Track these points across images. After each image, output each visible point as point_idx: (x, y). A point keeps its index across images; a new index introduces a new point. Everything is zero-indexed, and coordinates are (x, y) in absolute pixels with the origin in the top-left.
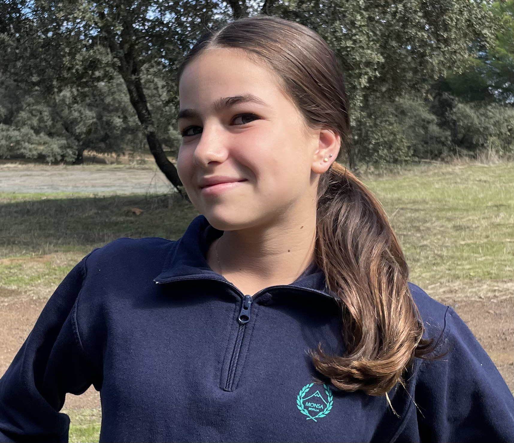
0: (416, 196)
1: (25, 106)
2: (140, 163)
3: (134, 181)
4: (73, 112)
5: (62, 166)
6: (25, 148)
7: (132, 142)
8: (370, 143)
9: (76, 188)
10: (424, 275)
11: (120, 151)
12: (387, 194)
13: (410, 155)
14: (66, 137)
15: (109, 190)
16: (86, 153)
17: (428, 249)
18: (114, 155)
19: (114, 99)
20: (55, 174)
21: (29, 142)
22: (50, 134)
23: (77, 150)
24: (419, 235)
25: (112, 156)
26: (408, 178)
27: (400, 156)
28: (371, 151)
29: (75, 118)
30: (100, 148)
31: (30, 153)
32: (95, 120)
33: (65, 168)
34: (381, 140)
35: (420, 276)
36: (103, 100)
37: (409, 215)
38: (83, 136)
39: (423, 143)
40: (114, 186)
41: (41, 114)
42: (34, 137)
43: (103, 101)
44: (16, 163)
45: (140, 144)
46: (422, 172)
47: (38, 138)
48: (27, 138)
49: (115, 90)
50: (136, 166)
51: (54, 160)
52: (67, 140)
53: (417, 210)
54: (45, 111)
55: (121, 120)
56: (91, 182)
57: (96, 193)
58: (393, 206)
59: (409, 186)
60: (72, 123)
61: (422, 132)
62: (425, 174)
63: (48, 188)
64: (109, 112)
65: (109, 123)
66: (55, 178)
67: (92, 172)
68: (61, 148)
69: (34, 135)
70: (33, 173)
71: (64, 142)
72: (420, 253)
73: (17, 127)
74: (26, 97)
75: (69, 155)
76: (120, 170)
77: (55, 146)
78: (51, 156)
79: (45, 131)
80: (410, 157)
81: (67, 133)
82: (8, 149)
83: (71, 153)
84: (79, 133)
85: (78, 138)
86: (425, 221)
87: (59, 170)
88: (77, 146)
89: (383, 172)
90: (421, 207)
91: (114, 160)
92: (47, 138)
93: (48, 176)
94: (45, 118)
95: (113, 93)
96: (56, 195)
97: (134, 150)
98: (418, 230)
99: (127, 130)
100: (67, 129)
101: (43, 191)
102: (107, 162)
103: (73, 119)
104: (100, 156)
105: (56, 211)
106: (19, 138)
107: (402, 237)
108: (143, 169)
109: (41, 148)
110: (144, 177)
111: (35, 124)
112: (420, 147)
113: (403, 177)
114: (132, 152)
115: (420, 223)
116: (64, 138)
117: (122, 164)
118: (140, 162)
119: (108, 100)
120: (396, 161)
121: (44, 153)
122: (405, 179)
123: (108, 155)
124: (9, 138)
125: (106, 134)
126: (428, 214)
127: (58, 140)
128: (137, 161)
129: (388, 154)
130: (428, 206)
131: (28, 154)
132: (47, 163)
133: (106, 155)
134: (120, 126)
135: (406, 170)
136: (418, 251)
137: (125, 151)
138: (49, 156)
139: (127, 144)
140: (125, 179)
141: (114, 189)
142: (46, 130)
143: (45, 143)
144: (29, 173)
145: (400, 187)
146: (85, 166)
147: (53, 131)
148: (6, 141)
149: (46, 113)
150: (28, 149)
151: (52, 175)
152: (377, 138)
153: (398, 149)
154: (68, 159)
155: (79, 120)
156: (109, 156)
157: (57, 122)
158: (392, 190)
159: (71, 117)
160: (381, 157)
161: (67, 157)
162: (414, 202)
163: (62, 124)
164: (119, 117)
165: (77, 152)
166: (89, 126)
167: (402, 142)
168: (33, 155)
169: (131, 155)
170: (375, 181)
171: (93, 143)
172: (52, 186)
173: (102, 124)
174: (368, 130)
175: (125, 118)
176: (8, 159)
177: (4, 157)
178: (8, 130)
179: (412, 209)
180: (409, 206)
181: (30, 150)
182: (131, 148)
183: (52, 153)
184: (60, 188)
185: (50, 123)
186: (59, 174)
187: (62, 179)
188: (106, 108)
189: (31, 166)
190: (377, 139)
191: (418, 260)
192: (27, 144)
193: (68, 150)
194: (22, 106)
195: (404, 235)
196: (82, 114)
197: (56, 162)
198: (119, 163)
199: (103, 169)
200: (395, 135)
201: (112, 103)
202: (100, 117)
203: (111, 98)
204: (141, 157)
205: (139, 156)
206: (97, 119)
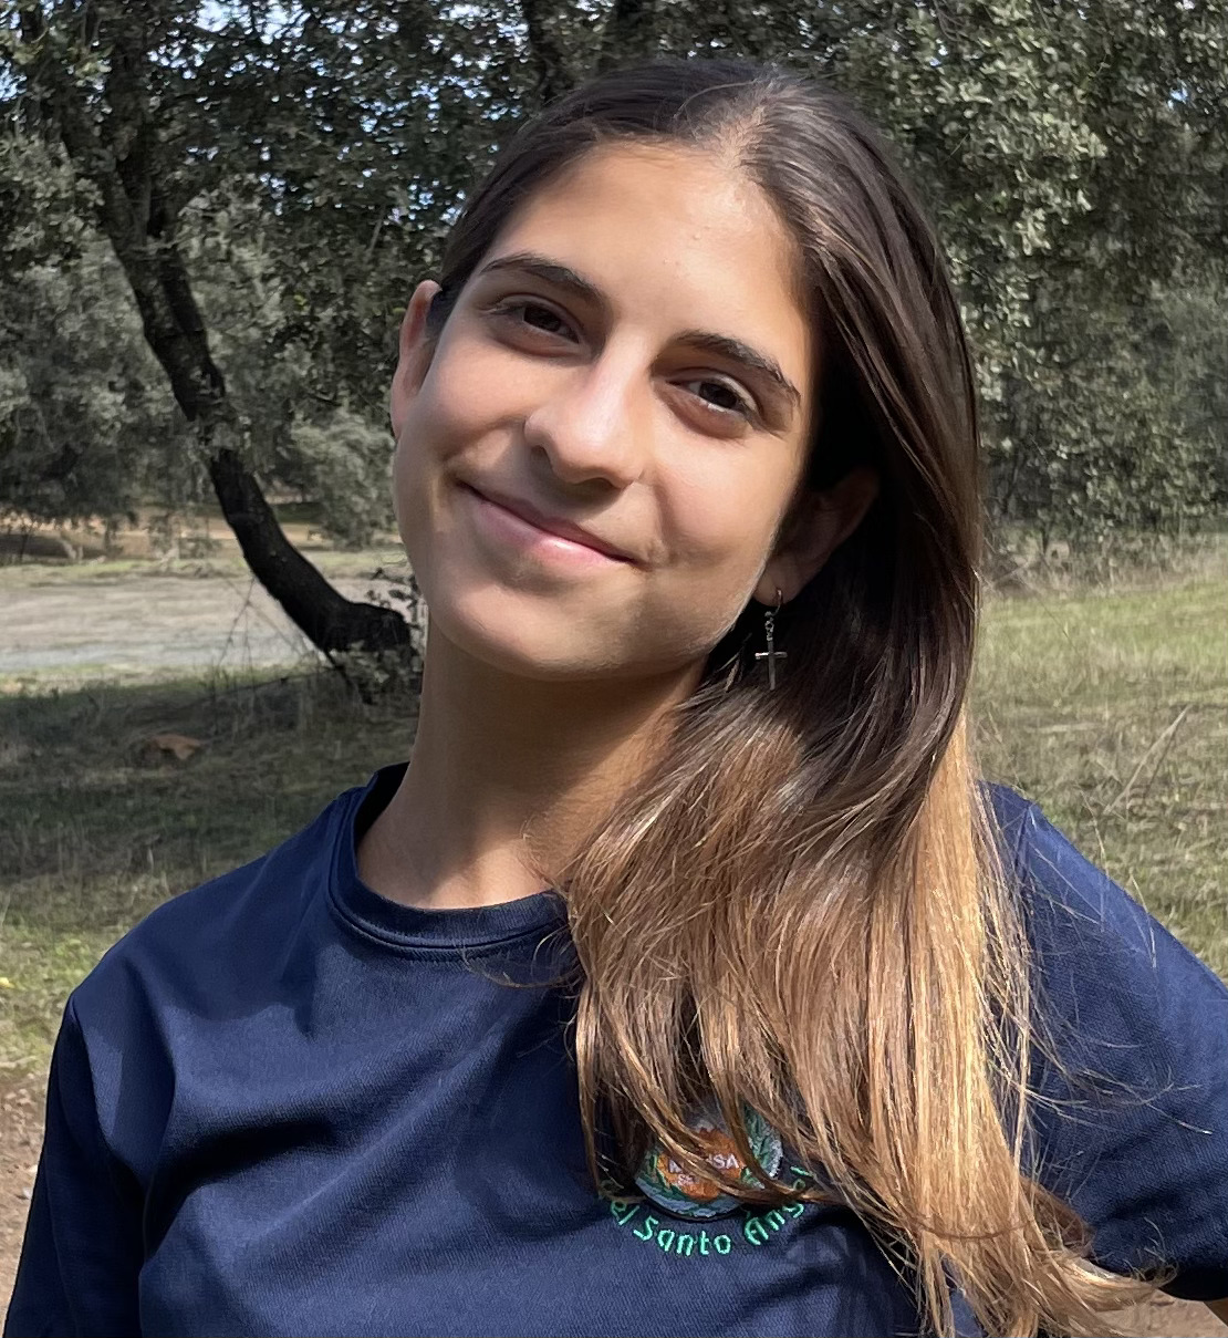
2: (194, 554)
3: (170, 621)
7: (163, 474)
8: (1052, 456)
11: (117, 508)
12: (1129, 652)
13: (1205, 496)
15: (78, 658)
18: (96, 523)
19: (93, 323)
25: (88, 529)
26: (1203, 584)
27: (1166, 500)
28: (1054, 487)
30: (44, 500)
32: (24, 400)
34: (1094, 443)
36: (51, 328)
37: (1222, 731)
40: (97, 642)
43: (54, 332)
45: (189, 482)
49: (97, 288)
50: (178, 565)
55: (120, 398)
56: (12, 629)
57: (28, 675)
58: (1155, 696)
59: (1211, 614)
64: (76, 370)
65: (74, 410)
67: (15, 595)
76: (119, 580)
80: (1205, 503)
89: (1106, 562)
91: (96, 543)
95: (87, 304)
97: (169, 504)
99: (142, 432)
102: (72, 554)
104: (48, 529)
108: (201, 574)
110: (207, 603)
113: (1186, 581)
114: (163, 513)
117: (129, 557)
118: (191, 545)
119: (72, 325)
120: (1151, 519)
122: (1191, 588)
123: (75, 525)
125: (67, 448)
128: (181, 543)
129: (1120, 496)
133: (67, 525)
134: (117, 418)
135: (1192, 550)
137: (136, 510)
139: (146, 483)
140: (134, 616)
141: (94, 654)
145: (1174, 623)
152: (1074, 435)
153: (1161, 475)
156: (80, 530)
158: (1147, 633)
160: (1096, 510)
164: (112, 387)
167: (1172, 447)
169: (162, 524)
170: (1080, 598)
171: (17, 484)
173: (53, 412)
174: (1042, 409)
175: (134, 391)
180: (1218, 696)
182: (160, 498)
188: (66, 357)
190: (1077, 442)
198: (113, 552)
199: (58, 580)
200: (1143, 423)
201: (83, 337)
202: (41, 390)
203: (83, 317)
204: (197, 527)
205: (189, 525)
206: (32, 395)
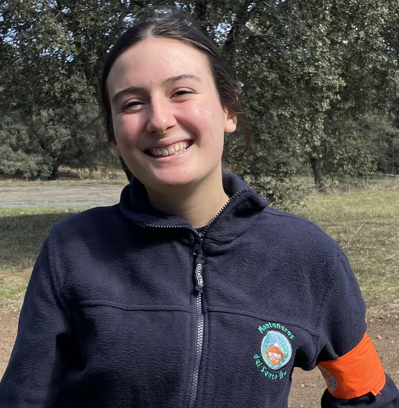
0: (381, 210)
1: (4, 125)
2: (112, 178)
3: (107, 195)
4: (49, 129)
5: (38, 181)
6: (4, 165)
7: (105, 157)
8: (335, 158)
9: (51, 203)
10: (389, 289)
11: (92, 166)
12: (352, 209)
13: (374, 169)
14: (42, 153)
15: (84, 204)
16: (60, 169)
17: (393, 263)
18: (87, 170)
19: (87, 117)
20: (31, 190)
21: (7, 159)
22: (28, 152)
23: (52, 166)
24: (384, 249)
25: (85, 171)
26: (373, 192)
27: (364, 171)
28: (335, 166)
29: (51, 136)
30: (74, 164)
31: (8, 170)
32: (69, 137)
33: (42, 184)
34: (346, 155)
35: (386, 290)
37: (374, 229)
38: (59, 153)
39: (387, 156)
40: (88, 200)
41: (19, 132)
42: (13, 155)
43: (77, 119)
45: (111, 160)
46: (386, 187)
47: (16, 155)
48: (6, 155)
50: (108, 181)
51: (30, 176)
52: (43, 156)
53: (382, 225)
54: (23, 130)
55: (95, 137)
56: (66, 196)
57: (70, 208)
58: (358, 220)
59: (374, 200)
60: (47, 140)
61: (386, 145)
62: (390, 188)
63: (26, 203)
64: (83, 129)
65: (82, 140)
66: (32, 194)
67: (66, 188)
68: (37, 164)
69: (12, 152)
70: (12, 189)
71: (40, 158)
72: (385, 267)
74: (5, 116)
75: (45, 170)
76: (93, 184)
77: (32, 162)
78: (28, 171)
79: (22, 149)
80: (374, 171)
81: (43, 150)
83: (46, 168)
84: (55, 150)
85: (53, 155)
86: (391, 236)
87: (36, 186)
88: (52, 162)
89: (348, 186)
90: (385, 222)
91: (87, 175)
92: (24, 155)
93: (26, 191)
94: (24, 137)
95: (86, 112)
96: (33, 210)
97: (106, 165)
98: (383, 244)
100: (43, 146)
101: (21, 206)
102: (81, 177)
103: (49, 136)
104: (74, 171)
105: (34, 226)
107: (368, 251)
109: (19, 164)
110: (116, 191)
111: (14, 143)
112: (384, 160)
113: (368, 191)
114: (104, 167)
115: (385, 238)
116: (40, 155)
117: (95, 179)
118: (111, 176)
119: (82, 118)
120: (360, 175)
121: (21, 169)
122: (369, 193)
123: (81, 170)
125: (80, 150)
126: (393, 228)
127: (35, 157)
128: (109, 175)
129: (352, 169)
130: (393, 220)
131: (6, 170)
132: (24, 178)
133: (79, 170)
134: (93, 142)
135: (370, 184)
136: (384, 265)
137: (97, 167)
138: (26, 172)
139: (99, 160)
140: (97, 194)
141: (87, 203)
142: (24, 148)
143: (22, 160)
144: (7, 189)
145: (364, 202)
146: (60, 182)
147: (29, 148)
149: (24, 132)
150: (6, 165)
151: (29, 190)
152: (341, 153)
153: (362, 164)
154: (44, 175)
155: (55, 137)
156: (83, 171)
157: (33, 140)
158: (357, 204)
159: (47, 135)
160: (345, 172)
161: (43, 172)
162: (379, 216)
163: (38, 142)
164: (92, 134)
165: (52, 168)
166: (64, 143)
167: (366, 157)
168: (11, 171)
169: (104, 170)
170: (341, 195)
171: (67, 159)
172: (29, 202)
173: (76, 140)
174: (333, 146)
175: (98, 135)
179: (376, 223)
180: (374, 220)
181: (9, 167)
182: (104, 164)
183: (30, 169)
184: (37, 203)
185: (27, 141)
186: (35, 189)
187: (38, 194)
188: (80, 126)
189: (10, 181)
190: (342, 155)
191: (384, 275)
192: (5, 161)
193: (44, 166)
194: (2, 125)
195: (369, 249)
196: (57, 132)
197: (33, 178)
198: (92, 177)
199: (77, 184)
200: (359, 150)
201: (85, 121)
202: (74, 135)
203: (85, 116)
204: (113, 171)
205: (111, 171)
206: (71, 136)
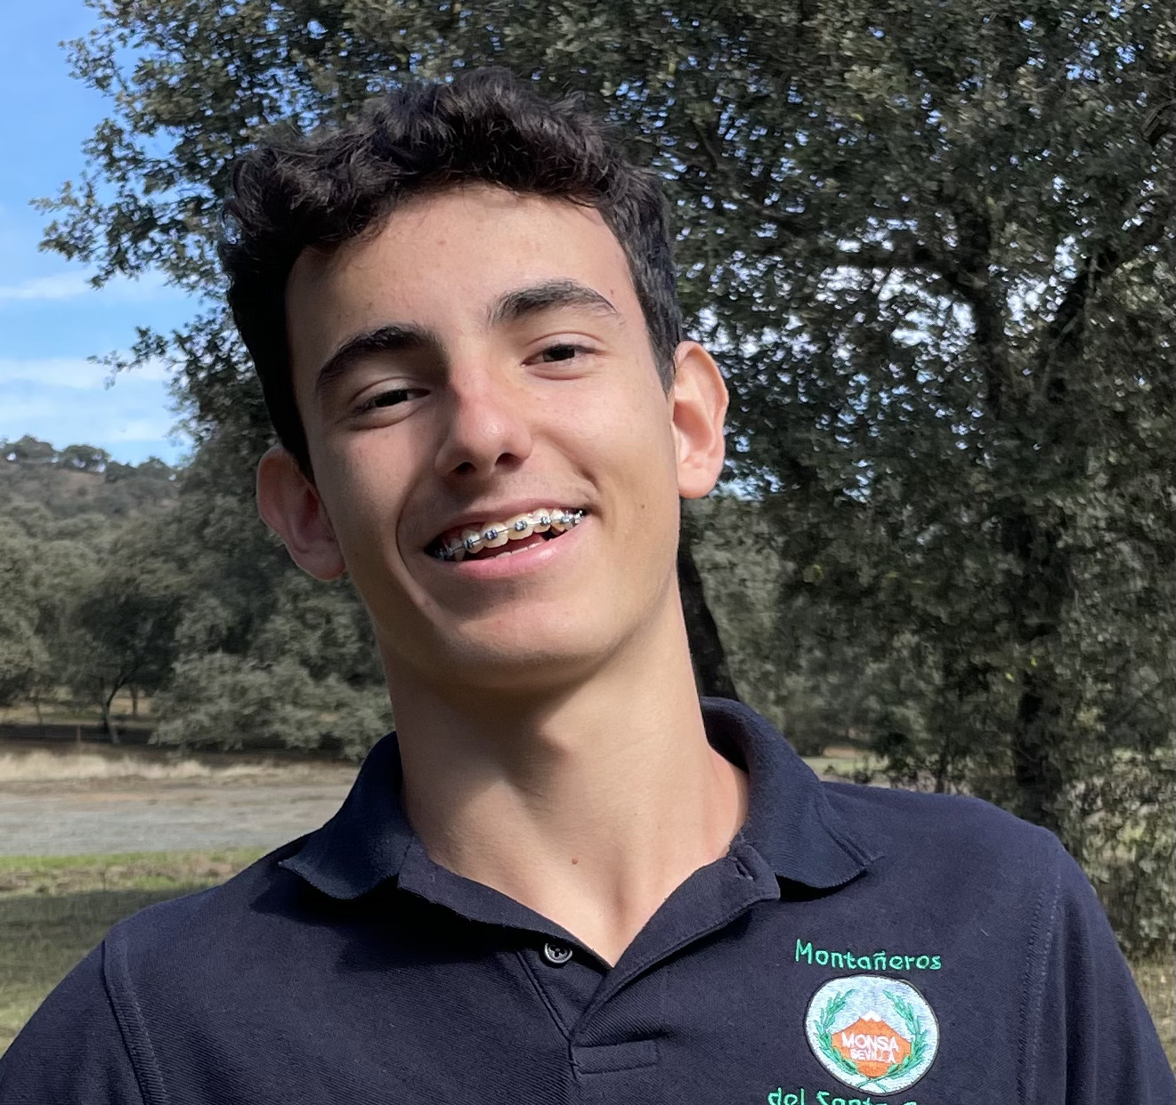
1: (283, 599)
6: (284, 721)
21: (295, 703)
22: (355, 680)
31: (299, 734)
41: (329, 621)
42: (311, 688)
44: (259, 763)
47: (320, 691)
48: (291, 692)
54: (341, 614)
68: (384, 716)
69: (310, 681)
73: (262, 661)
74: (287, 574)
77: (369, 712)
78: (358, 741)
79: (339, 671)
82: (236, 723)
92: (345, 691)
94: (341, 634)
106: (268, 692)
109: (328, 718)
111: (313, 652)
121: (337, 734)
124: (238, 692)
127: (376, 695)
131: (292, 736)
138: (352, 742)
142: (344, 668)
143: (339, 705)
147: (361, 669)
148: (233, 700)
149: (343, 620)
150: (294, 722)
157: (372, 645)
168: (307, 740)
176: (239, 752)
177: (226, 748)
178: (237, 670)
181: (300, 725)
183: (361, 733)
185: (352, 648)
189: (301, 770)
192: (289, 708)
194: (276, 601)
